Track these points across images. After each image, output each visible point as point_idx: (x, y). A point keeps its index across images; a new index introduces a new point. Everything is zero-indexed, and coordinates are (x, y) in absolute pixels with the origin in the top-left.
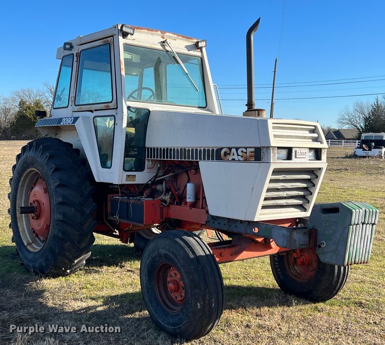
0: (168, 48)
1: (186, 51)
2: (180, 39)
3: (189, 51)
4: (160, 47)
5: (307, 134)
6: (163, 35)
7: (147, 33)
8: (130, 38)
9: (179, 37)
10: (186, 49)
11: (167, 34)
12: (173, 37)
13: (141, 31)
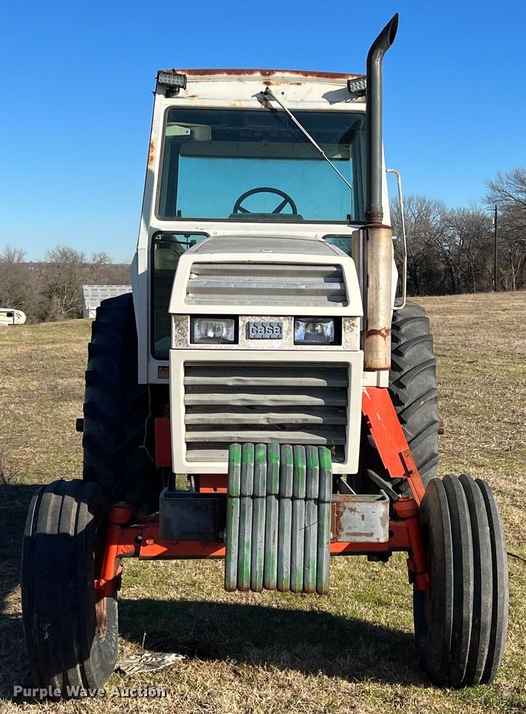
0: (274, 105)
1: (326, 106)
2: (311, 81)
3: (331, 103)
4: (256, 105)
5: (319, 283)
6: (267, 78)
7: (229, 80)
8: (185, 95)
9: (309, 77)
10: (324, 100)
11: (278, 74)
12: (292, 79)
13: (212, 76)
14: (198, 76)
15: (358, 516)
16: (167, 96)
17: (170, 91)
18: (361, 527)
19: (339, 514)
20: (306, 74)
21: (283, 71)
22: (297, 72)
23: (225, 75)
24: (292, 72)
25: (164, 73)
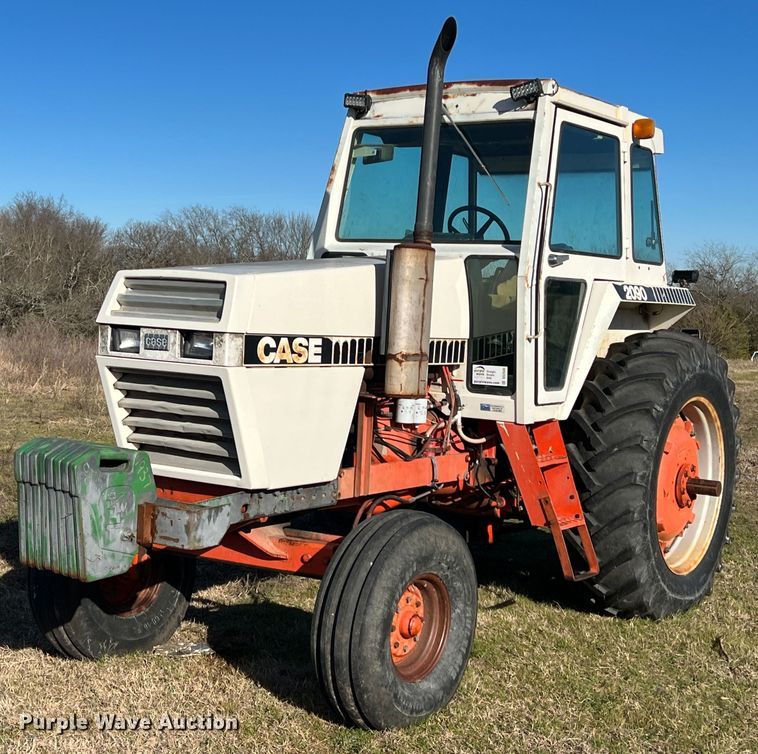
0: (446, 118)
1: (495, 116)
2: (486, 91)
3: (501, 113)
6: (445, 91)
8: (371, 116)
9: (483, 86)
10: (495, 110)
11: (455, 87)
12: (469, 90)
13: (397, 94)
14: (385, 96)
15: (168, 521)
16: (357, 117)
17: (359, 113)
18: (170, 532)
19: (155, 517)
20: (480, 83)
21: (460, 83)
22: (473, 83)
23: (408, 92)
24: (468, 83)
25: (350, 95)
